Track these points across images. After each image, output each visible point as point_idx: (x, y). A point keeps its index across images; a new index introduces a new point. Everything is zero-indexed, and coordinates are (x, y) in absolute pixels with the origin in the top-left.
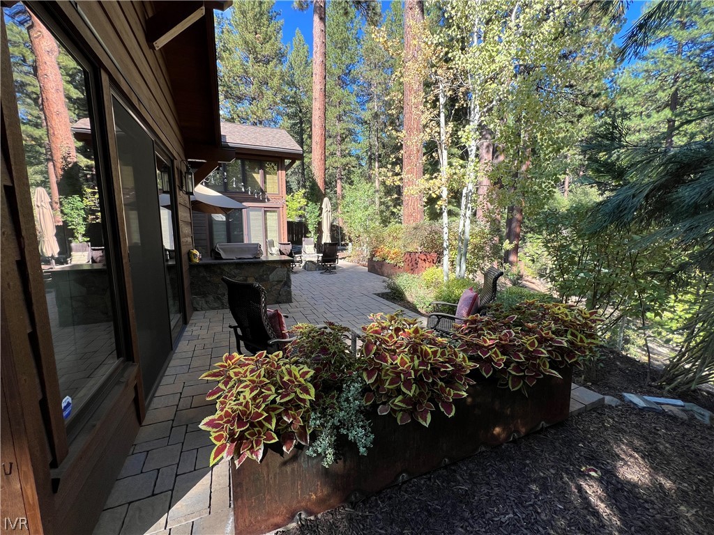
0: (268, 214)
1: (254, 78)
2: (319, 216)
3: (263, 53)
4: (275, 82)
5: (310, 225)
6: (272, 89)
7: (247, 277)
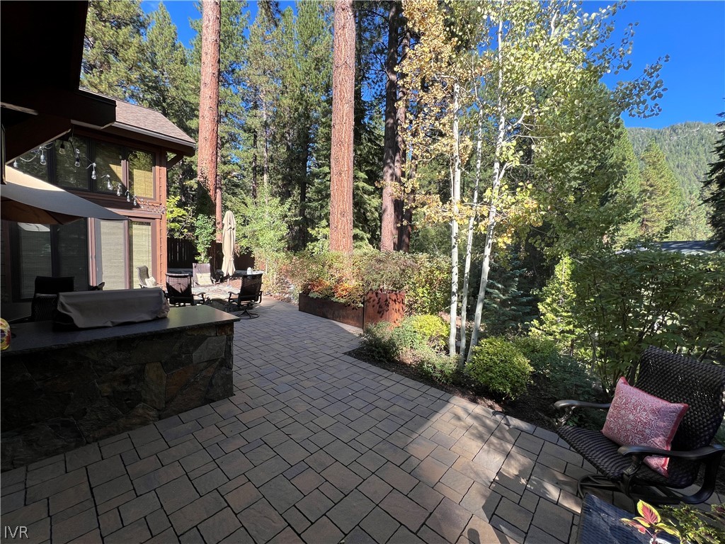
0: (134, 226)
1: (96, 39)
2: (212, 234)
3: (112, 12)
4: (131, 53)
6: (125, 61)
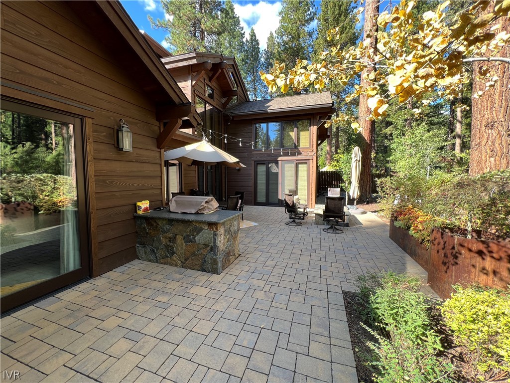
0: (300, 165)
5: (344, 175)
7: (176, 235)
